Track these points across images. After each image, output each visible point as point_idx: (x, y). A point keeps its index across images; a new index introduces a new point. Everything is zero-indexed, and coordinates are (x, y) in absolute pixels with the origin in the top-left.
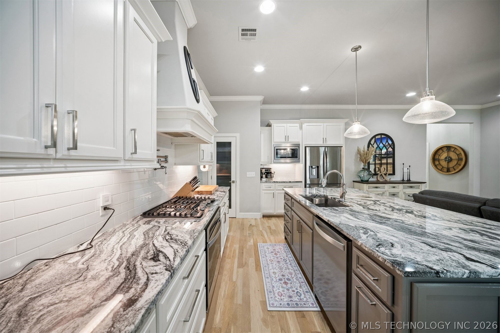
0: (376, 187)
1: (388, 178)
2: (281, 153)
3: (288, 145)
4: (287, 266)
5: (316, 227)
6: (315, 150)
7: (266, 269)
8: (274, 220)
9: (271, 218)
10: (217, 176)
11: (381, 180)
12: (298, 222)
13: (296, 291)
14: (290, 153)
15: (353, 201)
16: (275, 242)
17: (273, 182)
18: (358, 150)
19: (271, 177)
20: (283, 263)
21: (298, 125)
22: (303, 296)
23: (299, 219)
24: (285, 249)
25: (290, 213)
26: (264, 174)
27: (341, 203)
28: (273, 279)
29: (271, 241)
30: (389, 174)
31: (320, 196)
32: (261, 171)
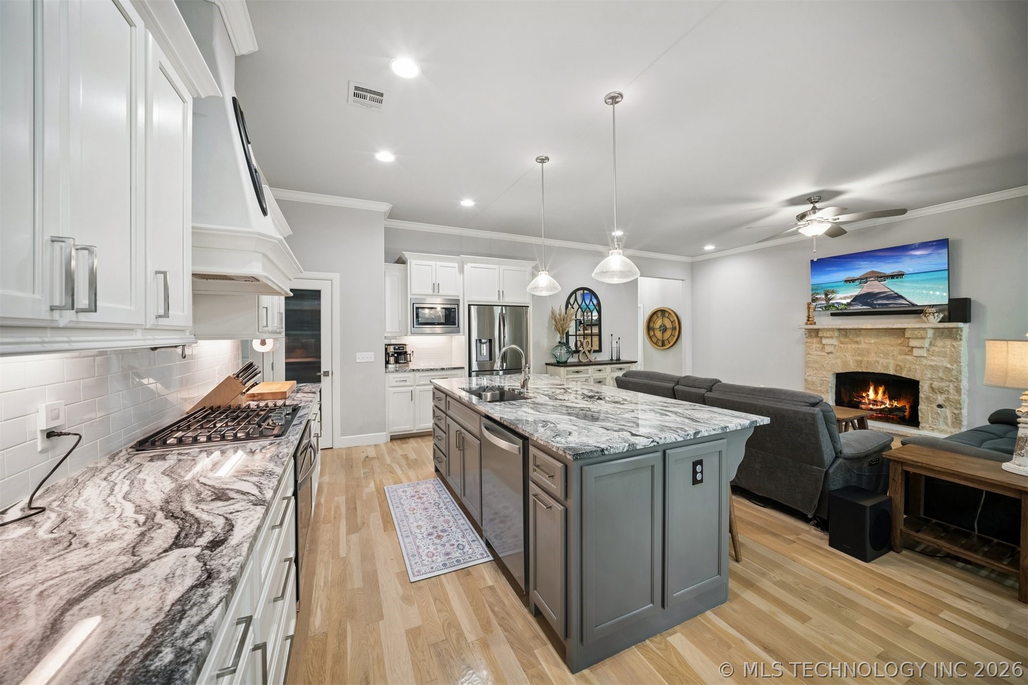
0: (577, 372)
1: (594, 357)
2: (424, 313)
3: (439, 300)
4: (441, 512)
5: (487, 433)
6: (485, 310)
7: (404, 524)
8: (413, 443)
9: (407, 440)
10: (287, 364)
11: (584, 360)
12: (458, 432)
13: (457, 544)
14: (443, 316)
15: (538, 391)
16: (418, 479)
17: (410, 371)
18: (552, 313)
19: (407, 362)
20: (434, 509)
21: (456, 265)
22: (467, 548)
23: (459, 428)
24: (436, 486)
25: (443, 422)
26: (393, 355)
27: (522, 395)
28: (417, 537)
29: (409, 479)
30: (595, 351)
31: (492, 389)
32: (386, 349)
